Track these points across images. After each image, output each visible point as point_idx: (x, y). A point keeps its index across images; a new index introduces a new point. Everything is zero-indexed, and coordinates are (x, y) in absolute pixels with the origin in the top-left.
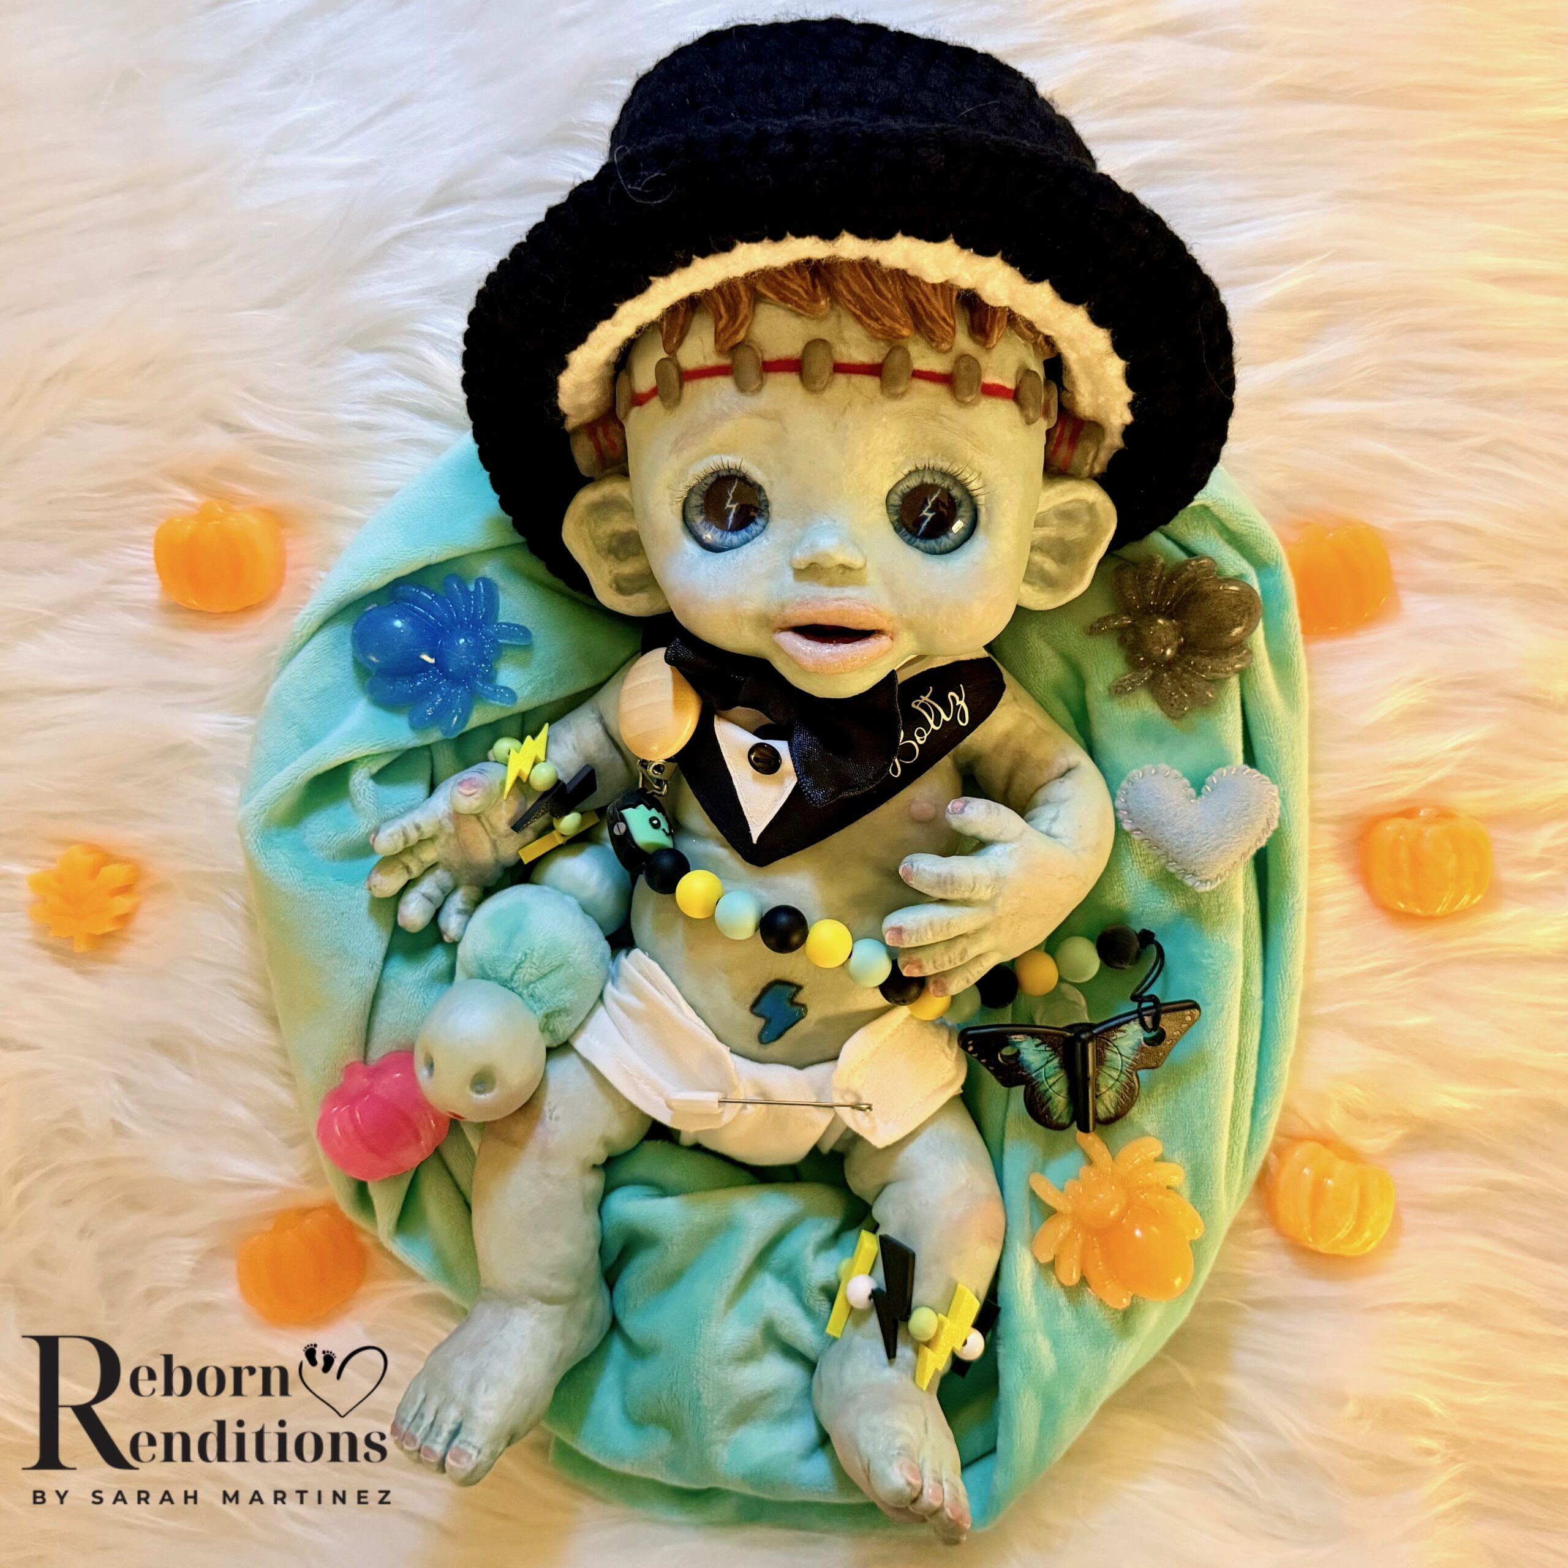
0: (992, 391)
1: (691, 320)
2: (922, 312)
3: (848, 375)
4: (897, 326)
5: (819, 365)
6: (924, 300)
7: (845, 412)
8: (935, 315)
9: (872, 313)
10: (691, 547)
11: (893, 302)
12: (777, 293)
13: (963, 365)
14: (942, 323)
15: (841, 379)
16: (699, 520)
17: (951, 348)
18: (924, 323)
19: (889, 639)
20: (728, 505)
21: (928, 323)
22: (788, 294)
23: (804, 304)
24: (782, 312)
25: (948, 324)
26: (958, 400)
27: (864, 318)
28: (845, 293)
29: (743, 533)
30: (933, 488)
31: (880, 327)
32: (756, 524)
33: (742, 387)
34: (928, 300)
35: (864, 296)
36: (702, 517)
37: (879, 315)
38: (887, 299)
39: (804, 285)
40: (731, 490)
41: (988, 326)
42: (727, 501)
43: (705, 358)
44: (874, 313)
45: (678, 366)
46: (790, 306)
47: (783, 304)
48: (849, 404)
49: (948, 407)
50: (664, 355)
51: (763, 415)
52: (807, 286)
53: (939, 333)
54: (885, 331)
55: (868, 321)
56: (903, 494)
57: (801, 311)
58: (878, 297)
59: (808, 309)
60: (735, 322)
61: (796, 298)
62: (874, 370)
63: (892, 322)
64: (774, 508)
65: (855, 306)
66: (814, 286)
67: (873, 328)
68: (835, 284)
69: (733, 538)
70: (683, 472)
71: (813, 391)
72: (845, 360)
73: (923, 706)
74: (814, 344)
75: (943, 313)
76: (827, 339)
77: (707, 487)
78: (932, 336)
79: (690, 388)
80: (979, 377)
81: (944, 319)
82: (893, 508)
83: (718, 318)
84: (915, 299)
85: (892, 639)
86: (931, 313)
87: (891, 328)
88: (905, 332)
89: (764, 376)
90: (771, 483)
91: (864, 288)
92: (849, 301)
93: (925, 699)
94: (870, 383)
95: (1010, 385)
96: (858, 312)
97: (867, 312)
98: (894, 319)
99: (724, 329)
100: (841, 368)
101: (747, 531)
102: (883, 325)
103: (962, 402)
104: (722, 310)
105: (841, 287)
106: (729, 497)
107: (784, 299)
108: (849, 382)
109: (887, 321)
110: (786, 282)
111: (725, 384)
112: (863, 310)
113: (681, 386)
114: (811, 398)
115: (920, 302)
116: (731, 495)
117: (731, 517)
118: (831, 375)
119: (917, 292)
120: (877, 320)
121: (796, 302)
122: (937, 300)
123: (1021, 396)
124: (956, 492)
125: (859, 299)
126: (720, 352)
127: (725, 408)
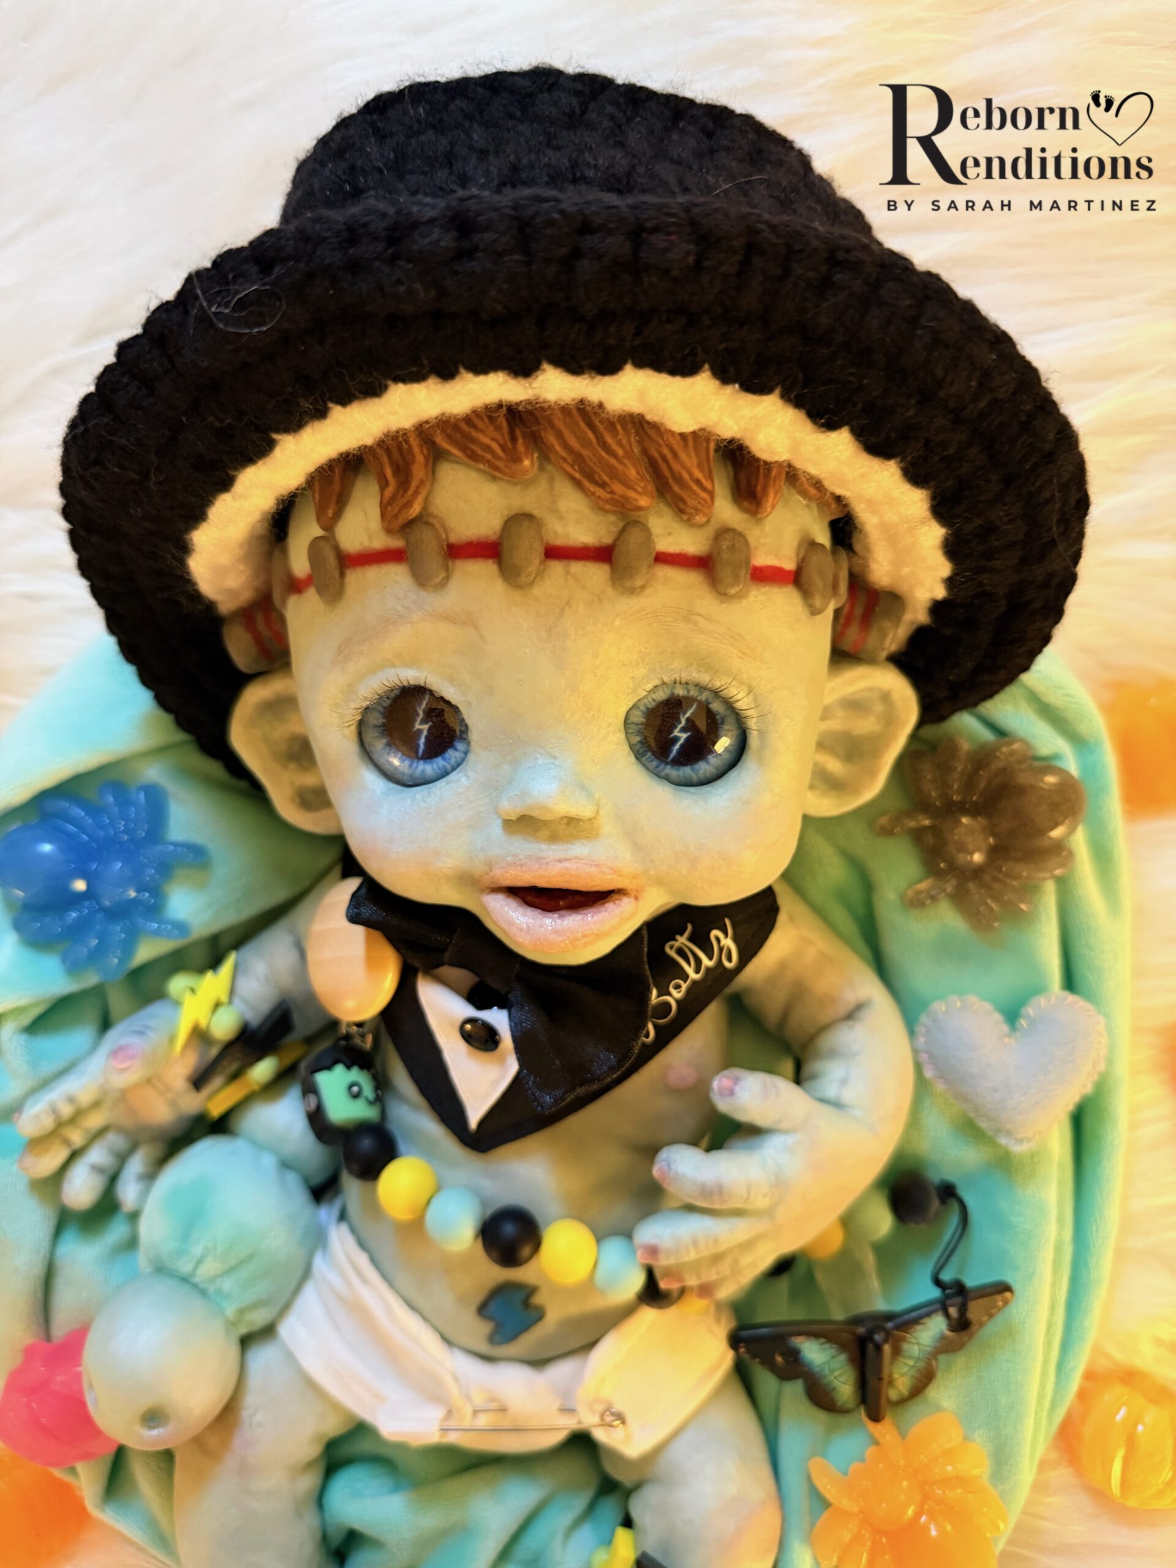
0: (764, 576)
1: (353, 484)
2: (667, 473)
3: (565, 562)
4: (632, 494)
5: (528, 551)
6: (669, 456)
7: (562, 613)
8: (686, 476)
9: (596, 476)
10: (372, 780)
11: (626, 461)
12: (464, 449)
13: (725, 545)
14: (695, 487)
15: (557, 567)
16: (378, 745)
17: (708, 521)
18: (670, 488)
19: (632, 899)
20: (417, 726)
21: (676, 488)
22: (480, 452)
23: (499, 463)
24: (473, 475)
25: (704, 489)
26: (719, 593)
27: (586, 483)
28: (558, 448)
29: (439, 762)
30: (690, 700)
31: (609, 496)
32: (456, 749)
33: (421, 580)
34: (675, 455)
35: (585, 453)
36: (384, 741)
37: (607, 479)
38: (616, 456)
39: (499, 437)
40: (420, 704)
41: (759, 488)
42: (416, 721)
43: (370, 538)
44: (599, 476)
45: (337, 550)
46: (481, 466)
47: (472, 463)
48: (568, 603)
49: (705, 602)
50: (318, 532)
51: (449, 618)
52: (503, 438)
53: (691, 502)
54: (618, 501)
55: (592, 488)
56: (647, 708)
57: (498, 474)
58: (603, 454)
59: (507, 470)
60: (406, 490)
61: (489, 456)
62: (602, 554)
63: (624, 489)
64: (474, 735)
65: (572, 466)
66: (514, 439)
67: (599, 497)
68: (543, 434)
69: (428, 768)
70: (351, 688)
71: (518, 587)
72: (560, 542)
73: (681, 952)
74: (518, 520)
75: (698, 474)
76: (536, 512)
77: (389, 702)
78: (681, 506)
79: (354, 577)
80: (748, 559)
81: (698, 482)
82: (634, 726)
83: (383, 484)
84: (656, 455)
85: (636, 898)
86: (680, 474)
87: (623, 497)
88: (644, 502)
89: (450, 564)
90: (470, 704)
91: (586, 443)
92: (564, 459)
93: (682, 940)
94: (596, 573)
95: (790, 565)
96: (577, 475)
97: (591, 477)
98: (628, 485)
99: (393, 498)
100: (554, 553)
101: (444, 759)
102: (612, 492)
103: (725, 594)
104: (389, 472)
105: (551, 439)
106: (418, 714)
107: (473, 457)
108: (568, 573)
109: (618, 488)
110: (475, 434)
111: (396, 575)
112: (582, 471)
113: (342, 575)
114: (516, 595)
115: (664, 458)
116: (421, 713)
117: (422, 740)
118: (542, 562)
119: (660, 446)
120: (603, 485)
121: (489, 462)
122: (688, 455)
123: (804, 578)
124: (716, 706)
125: (578, 458)
126: (389, 531)
127: (400, 608)
